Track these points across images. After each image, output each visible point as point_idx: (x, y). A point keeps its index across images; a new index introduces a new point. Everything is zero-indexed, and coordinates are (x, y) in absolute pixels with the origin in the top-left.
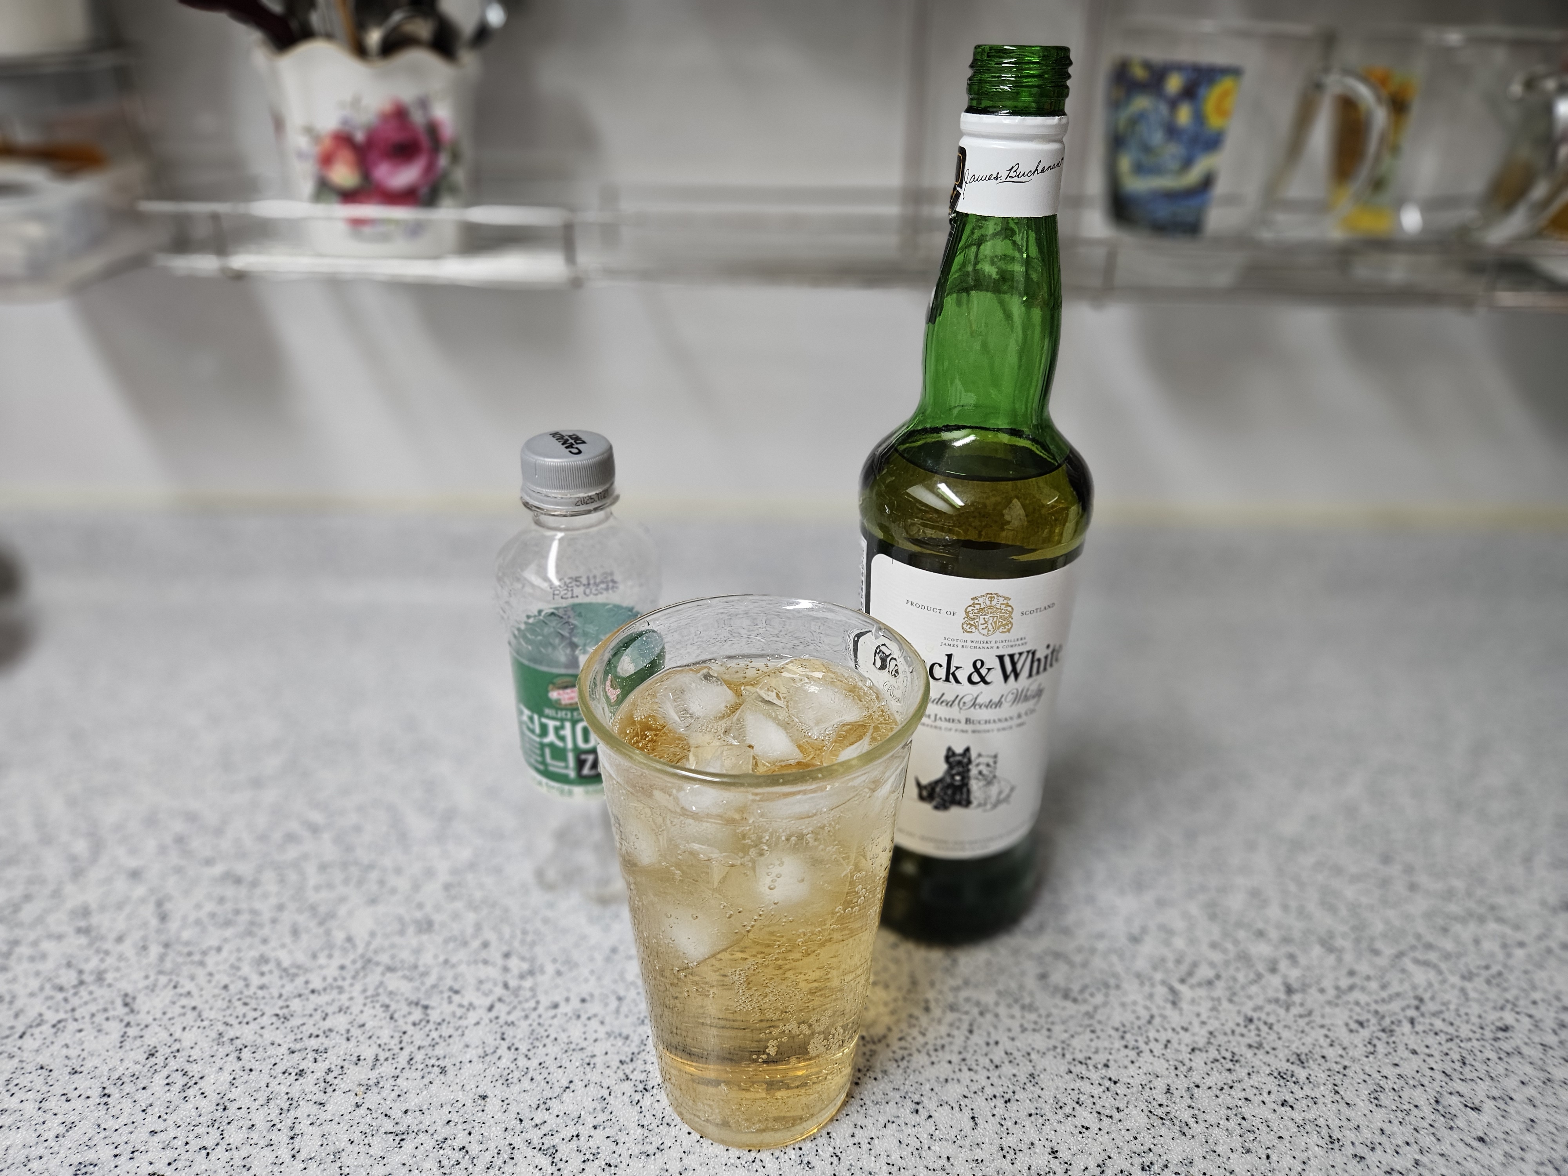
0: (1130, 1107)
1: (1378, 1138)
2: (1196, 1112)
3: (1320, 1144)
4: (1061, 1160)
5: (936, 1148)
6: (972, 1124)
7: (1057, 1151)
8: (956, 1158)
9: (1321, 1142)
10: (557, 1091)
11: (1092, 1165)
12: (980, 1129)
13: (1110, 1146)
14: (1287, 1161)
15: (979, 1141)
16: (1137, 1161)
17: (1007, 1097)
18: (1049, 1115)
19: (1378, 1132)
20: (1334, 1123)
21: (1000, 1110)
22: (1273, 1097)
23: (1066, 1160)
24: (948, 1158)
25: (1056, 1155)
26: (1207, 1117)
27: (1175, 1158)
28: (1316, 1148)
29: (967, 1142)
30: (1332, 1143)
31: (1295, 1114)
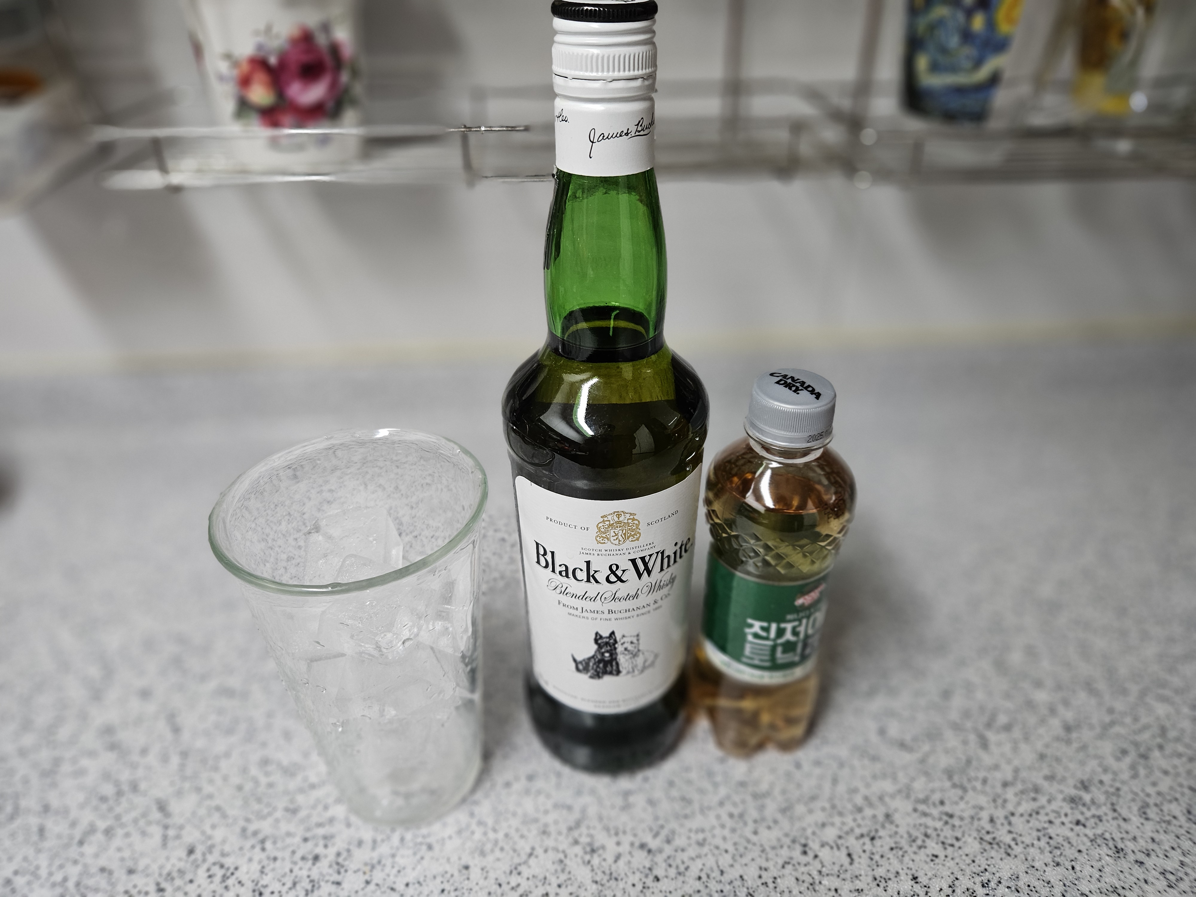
0: (966, 836)
1: (1151, 846)
2: (1014, 835)
3: (1109, 854)
4: (921, 884)
5: (825, 882)
6: (848, 860)
7: (917, 878)
8: (842, 889)
9: (1110, 853)
10: (524, 857)
11: (945, 887)
12: (856, 864)
13: (956, 870)
14: (1087, 870)
15: (857, 873)
16: (978, 879)
17: (873, 834)
18: (906, 847)
19: (1150, 841)
20: (1117, 836)
21: (868, 847)
22: (1070, 818)
23: (925, 884)
24: (836, 890)
25: (917, 880)
26: (1024, 839)
27: (1005, 874)
28: (1107, 858)
29: (848, 876)
30: (1118, 852)
31: (1088, 831)
